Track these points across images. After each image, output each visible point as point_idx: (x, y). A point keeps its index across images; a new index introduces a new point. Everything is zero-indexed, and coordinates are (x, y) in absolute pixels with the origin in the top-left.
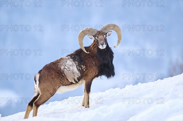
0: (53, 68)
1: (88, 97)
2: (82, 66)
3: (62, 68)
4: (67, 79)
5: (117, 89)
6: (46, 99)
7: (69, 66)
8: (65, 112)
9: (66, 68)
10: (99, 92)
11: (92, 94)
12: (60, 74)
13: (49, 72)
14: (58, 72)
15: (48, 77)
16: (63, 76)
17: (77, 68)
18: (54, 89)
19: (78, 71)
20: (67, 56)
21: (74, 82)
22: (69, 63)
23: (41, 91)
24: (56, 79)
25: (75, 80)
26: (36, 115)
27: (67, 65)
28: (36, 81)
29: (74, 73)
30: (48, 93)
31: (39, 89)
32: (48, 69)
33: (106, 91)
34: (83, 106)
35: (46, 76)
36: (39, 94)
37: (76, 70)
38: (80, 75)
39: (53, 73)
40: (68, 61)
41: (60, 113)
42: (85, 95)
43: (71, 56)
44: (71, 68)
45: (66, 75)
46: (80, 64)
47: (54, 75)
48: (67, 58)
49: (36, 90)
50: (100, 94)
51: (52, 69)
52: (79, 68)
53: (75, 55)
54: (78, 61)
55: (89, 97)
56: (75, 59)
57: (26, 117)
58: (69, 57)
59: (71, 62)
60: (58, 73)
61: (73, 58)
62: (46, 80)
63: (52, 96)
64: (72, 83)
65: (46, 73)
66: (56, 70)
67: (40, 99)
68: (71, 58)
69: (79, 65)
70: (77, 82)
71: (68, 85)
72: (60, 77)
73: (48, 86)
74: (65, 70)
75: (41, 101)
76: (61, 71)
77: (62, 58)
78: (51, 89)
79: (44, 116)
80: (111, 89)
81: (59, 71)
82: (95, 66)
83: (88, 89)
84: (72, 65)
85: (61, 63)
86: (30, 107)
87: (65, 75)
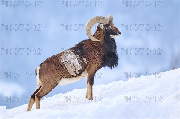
0: (54, 62)
1: (91, 90)
2: (84, 59)
3: (63, 61)
4: (68, 72)
5: (121, 82)
6: (48, 91)
7: (70, 59)
8: (68, 104)
9: (67, 61)
10: (102, 85)
11: (96, 86)
12: (61, 67)
13: (49, 65)
14: (58, 64)
15: (48, 70)
16: (64, 69)
17: (79, 61)
18: (55, 81)
19: (80, 64)
20: (69, 50)
21: (75, 75)
22: (71, 57)
23: (43, 84)
24: (56, 72)
25: (76, 73)
26: (39, 108)
27: (68, 59)
28: (37, 74)
29: (75, 66)
30: (49, 85)
31: (40, 81)
32: (48, 62)
33: (110, 83)
34: (87, 98)
35: (46, 69)
36: (41, 87)
37: (77, 63)
38: (81, 68)
39: (54, 66)
40: (70, 55)
41: (64, 105)
42: (88, 88)
43: (72, 49)
44: (72, 61)
45: (67, 68)
46: (82, 57)
47: (53, 68)
48: (68, 51)
49: (38, 83)
50: (103, 86)
51: (52, 62)
52: (80, 61)
53: (77, 48)
54: (79, 54)
55: (93, 89)
56: (77, 52)
57: (29, 109)
58: (70, 50)
59: (72, 56)
60: (58, 66)
61: (75, 51)
62: (46, 72)
63: (54, 88)
64: (73, 76)
65: (46, 66)
66: (56, 63)
67: (42, 91)
68: (72, 51)
69: (80, 58)
70: (78, 75)
71: (70, 78)
72: (61, 70)
73: (48, 78)
74: (65, 63)
75: (43, 93)
76: (61, 64)
77: (63, 52)
78: (52, 81)
79: (48, 108)
80: (114, 81)
81: (60, 64)
82: (98, 58)
83: (91, 81)
84: (74, 58)
85: (62, 57)
86: (32, 100)
87: (65, 68)
